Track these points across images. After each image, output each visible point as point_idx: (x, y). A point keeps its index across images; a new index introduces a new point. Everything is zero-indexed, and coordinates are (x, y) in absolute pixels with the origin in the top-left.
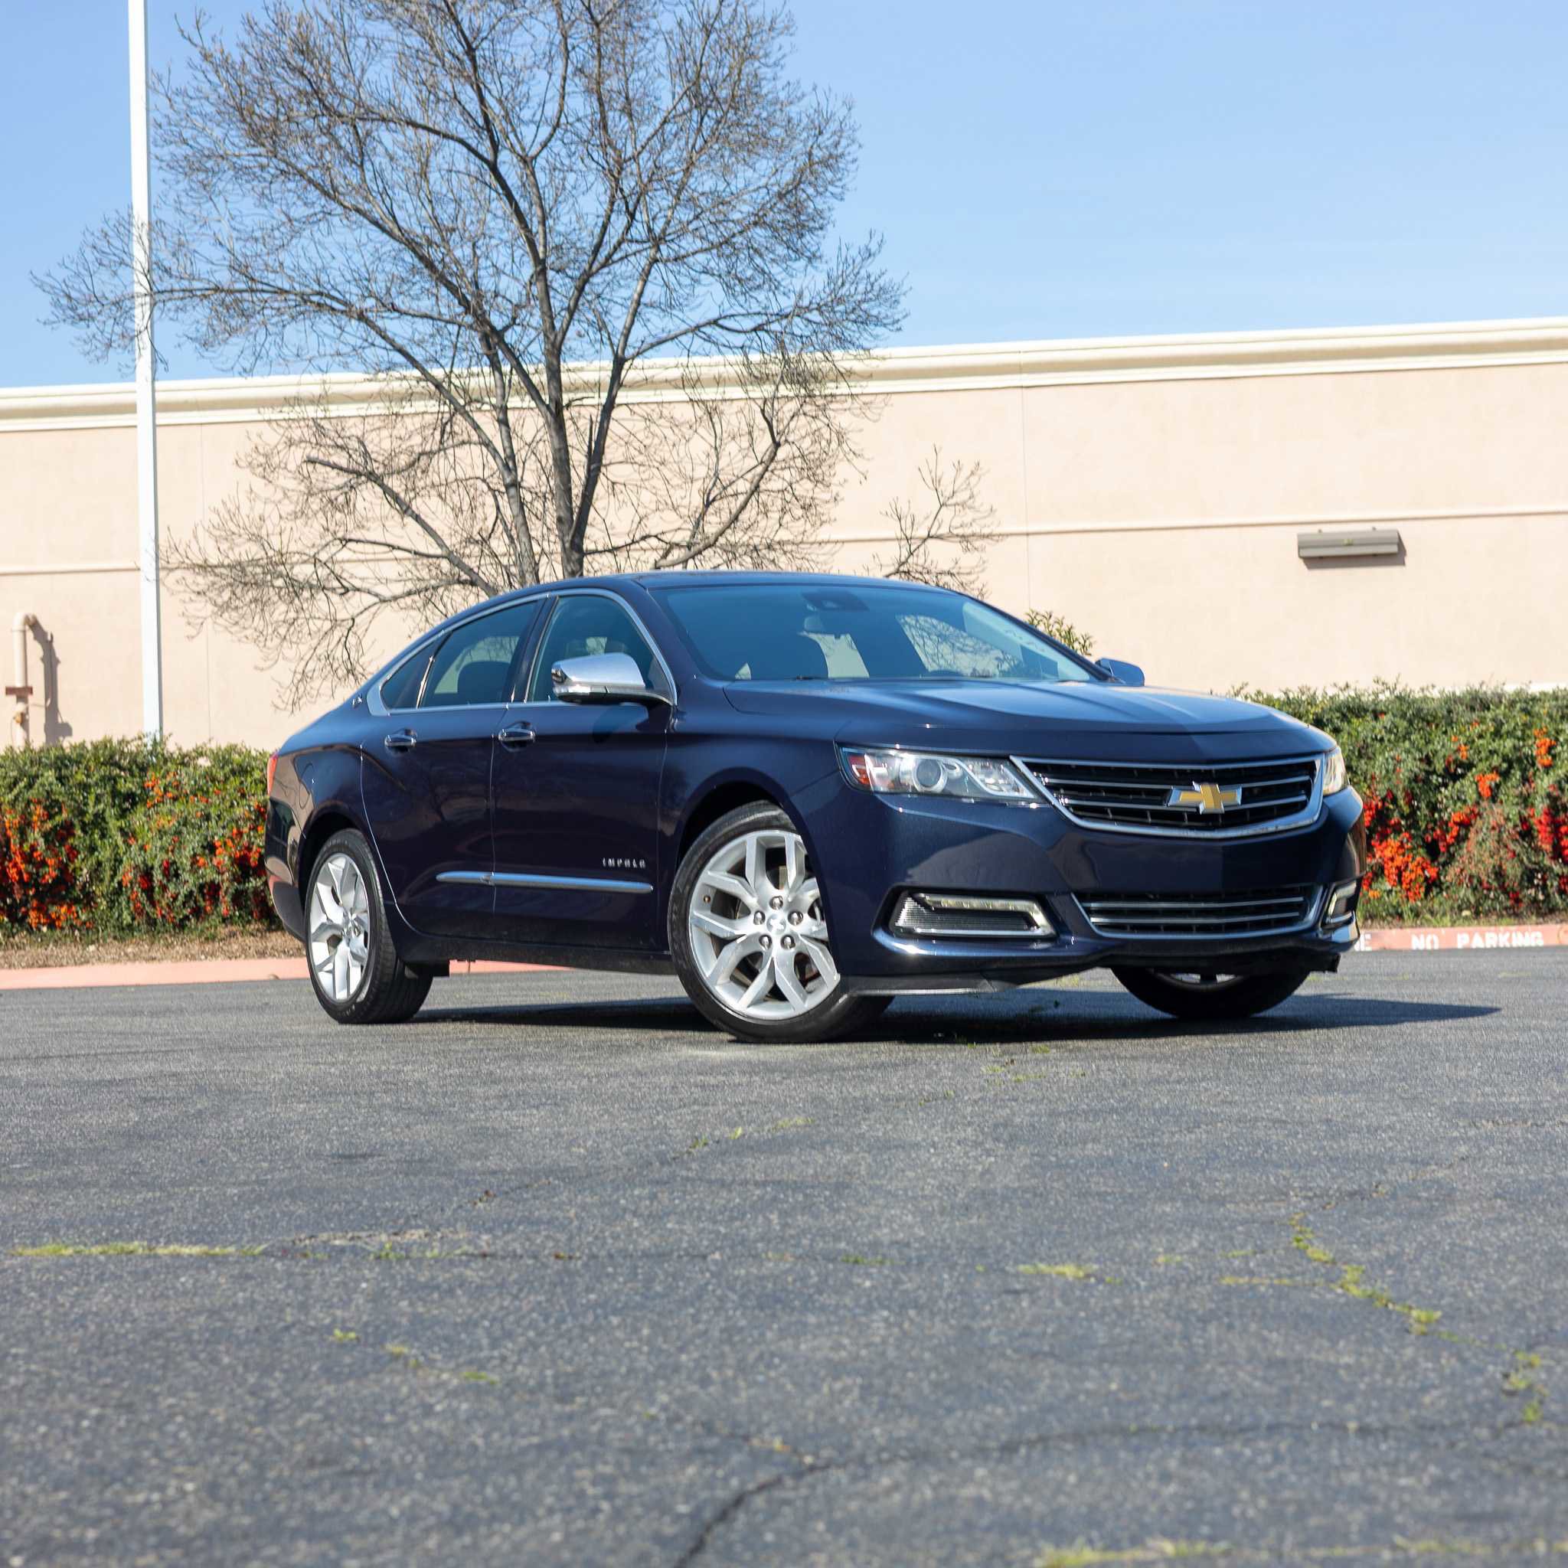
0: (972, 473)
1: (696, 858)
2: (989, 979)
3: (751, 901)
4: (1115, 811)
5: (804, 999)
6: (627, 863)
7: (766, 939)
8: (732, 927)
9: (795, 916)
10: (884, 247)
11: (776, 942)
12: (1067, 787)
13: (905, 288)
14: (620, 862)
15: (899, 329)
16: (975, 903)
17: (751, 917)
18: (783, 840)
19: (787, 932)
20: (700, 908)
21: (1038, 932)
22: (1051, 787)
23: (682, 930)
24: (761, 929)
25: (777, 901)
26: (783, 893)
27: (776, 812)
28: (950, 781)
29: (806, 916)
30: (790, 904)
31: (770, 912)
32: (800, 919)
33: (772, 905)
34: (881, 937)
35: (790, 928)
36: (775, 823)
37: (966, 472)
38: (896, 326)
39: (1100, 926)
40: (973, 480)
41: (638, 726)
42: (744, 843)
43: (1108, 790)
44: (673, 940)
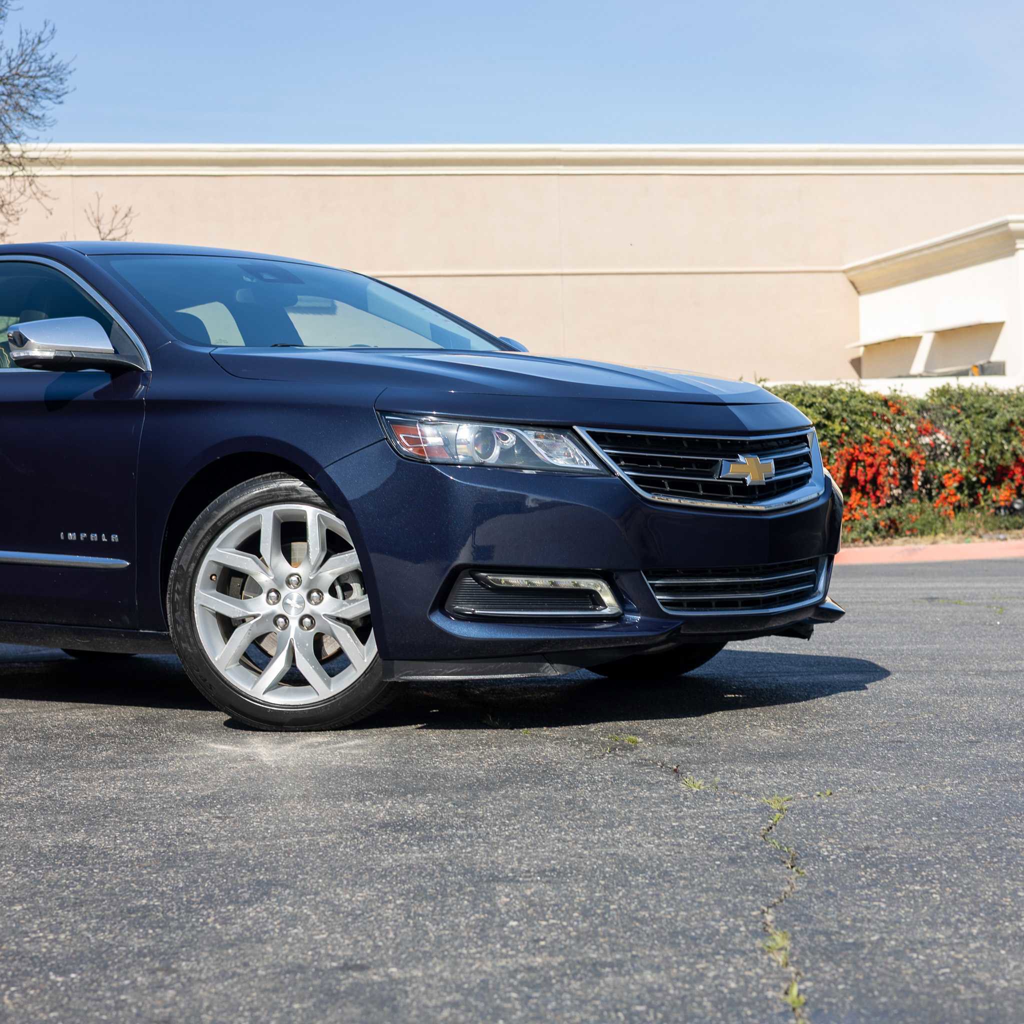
0: (126, 216)
1: (202, 533)
2: (551, 663)
3: (263, 579)
4: (673, 483)
5: (328, 684)
6: (94, 537)
7: (281, 620)
8: (244, 607)
9: (315, 594)
10: (56, 35)
11: (294, 624)
12: (627, 458)
13: (70, 68)
14: (83, 536)
15: (61, 103)
16: (540, 582)
17: (263, 596)
18: (304, 514)
19: (306, 611)
20: (204, 587)
21: (607, 611)
22: (616, 459)
23: (186, 610)
24: (278, 609)
25: (294, 578)
26: (302, 570)
27: (298, 484)
28: (504, 453)
29: (327, 596)
30: (311, 582)
31: (285, 591)
32: (321, 599)
33: (288, 583)
34: (438, 620)
35: (309, 608)
36: (295, 496)
37: (121, 214)
38: (60, 100)
39: (665, 603)
40: (127, 220)
41: (96, 394)
42: (259, 516)
43: (664, 461)
44: (175, 622)
